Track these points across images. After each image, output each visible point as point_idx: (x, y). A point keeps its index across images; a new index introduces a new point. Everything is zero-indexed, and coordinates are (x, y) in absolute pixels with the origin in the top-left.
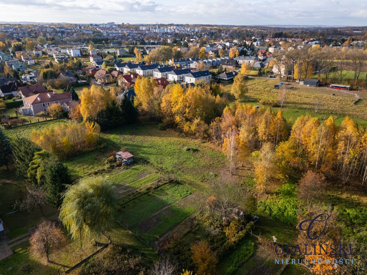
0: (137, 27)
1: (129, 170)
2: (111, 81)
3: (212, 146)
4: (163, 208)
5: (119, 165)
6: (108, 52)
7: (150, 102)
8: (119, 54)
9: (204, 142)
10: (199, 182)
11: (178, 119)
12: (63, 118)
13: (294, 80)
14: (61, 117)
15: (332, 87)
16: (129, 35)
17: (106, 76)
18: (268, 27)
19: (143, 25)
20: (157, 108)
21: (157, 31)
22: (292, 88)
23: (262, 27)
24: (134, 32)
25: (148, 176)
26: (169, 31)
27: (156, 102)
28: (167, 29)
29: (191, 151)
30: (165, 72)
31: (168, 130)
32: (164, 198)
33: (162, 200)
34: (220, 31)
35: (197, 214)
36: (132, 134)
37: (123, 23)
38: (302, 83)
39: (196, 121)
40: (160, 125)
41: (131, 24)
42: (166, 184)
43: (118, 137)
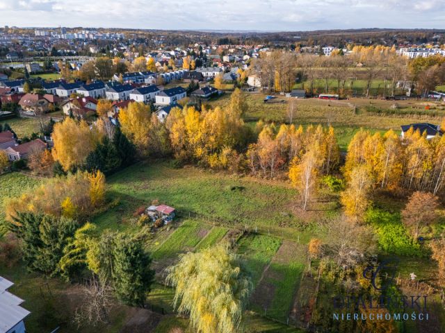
0: (30, 32)
1: (179, 230)
2: (51, 109)
3: (254, 180)
4: (263, 270)
5: (161, 225)
6: (12, 68)
7: (150, 134)
8: (30, 71)
9: (242, 176)
10: (277, 228)
11: (199, 152)
12: (17, 171)
13: (278, 92)
14: (11, 169)
15: (322, 98)
16: (24, 42)
17: (40, 103)
18: (202, 33)
19: (38, 29)
20: (163, 141)
21: (63, 37)
22: (283, 101)
23: (195, 32)
24: (29, 38)
25: (209, 232)
26: (80, 37)
27: (160, 133)
28: (78, 35)
29: (238, 190)
30: (122, 91)
31: (185, 167)
32: (255, 257)
33: (254, 261)
34: (150, 36)
35: (309, 268)
36: (142, 179)
37: (7, 27)
38: (288, 95)
39: (226, 151)
40: (174, 161)
41: (20, 27)
42: (241, 237)
43: (124, 186)
